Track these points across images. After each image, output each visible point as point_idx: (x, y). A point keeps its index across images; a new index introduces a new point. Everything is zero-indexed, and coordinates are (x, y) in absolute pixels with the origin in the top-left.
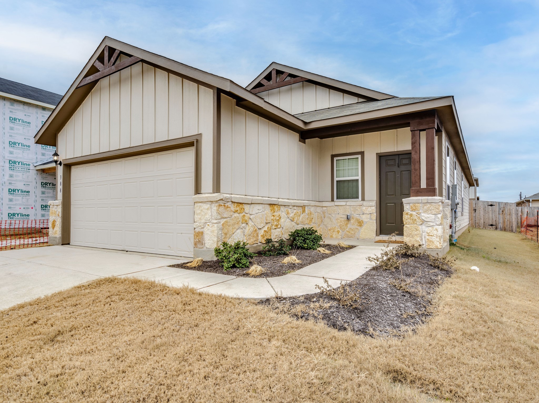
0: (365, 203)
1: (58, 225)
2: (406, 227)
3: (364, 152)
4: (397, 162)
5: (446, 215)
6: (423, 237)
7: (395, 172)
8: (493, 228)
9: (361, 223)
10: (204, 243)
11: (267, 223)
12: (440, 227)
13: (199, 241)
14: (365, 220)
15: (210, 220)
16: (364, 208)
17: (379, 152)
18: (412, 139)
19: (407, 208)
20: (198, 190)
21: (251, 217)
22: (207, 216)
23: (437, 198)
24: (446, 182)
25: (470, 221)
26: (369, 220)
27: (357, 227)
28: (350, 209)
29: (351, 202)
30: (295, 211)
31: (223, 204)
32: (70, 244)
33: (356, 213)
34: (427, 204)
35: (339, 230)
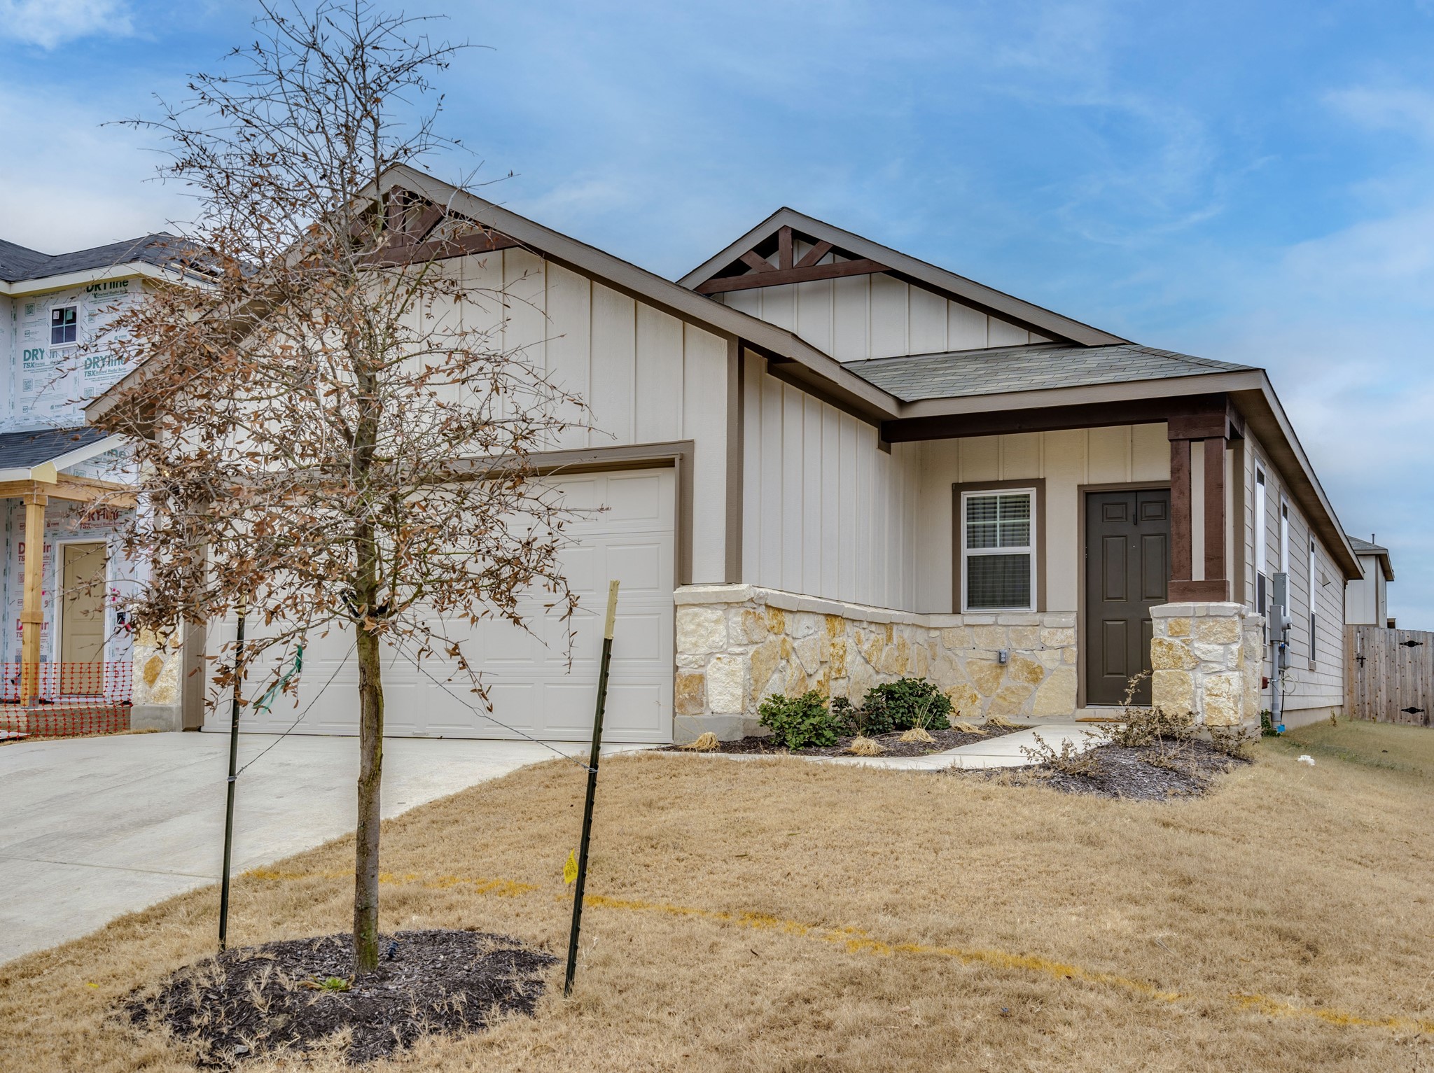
0: (1047, 619)
1: (175, 671)
2: (1159, 675)
3: (1044, 480)
4: (1132, 510)
5: (1252, 650)
6: (1198, 699)
7: (1126, 536)
8: (1415, 720)
9: (1036, 673)
10: (705, 701)
11: (822, 663)
12: (1237, 673)
13: (692, 698)
14: (1048, 665)
15: (725, 647)
16: (1045, 633)
17: (1086, 483)
18: (1172, 460)
19: (1160, 629)
20: (683, 576)
21: (796, 644)
22: (716, 638)
23: (1231, 605)
24: (1253, 567)
25: (1347, 697)
26: (1057, 663)
27: (1026, 684)
28: (1007, 636)
29: (1009, 616)
30: (873, 636)
31: (752, 611)
32: (202, 729)
33: (1023, 646)
34: (1207, 619)
35: (976, 692)
